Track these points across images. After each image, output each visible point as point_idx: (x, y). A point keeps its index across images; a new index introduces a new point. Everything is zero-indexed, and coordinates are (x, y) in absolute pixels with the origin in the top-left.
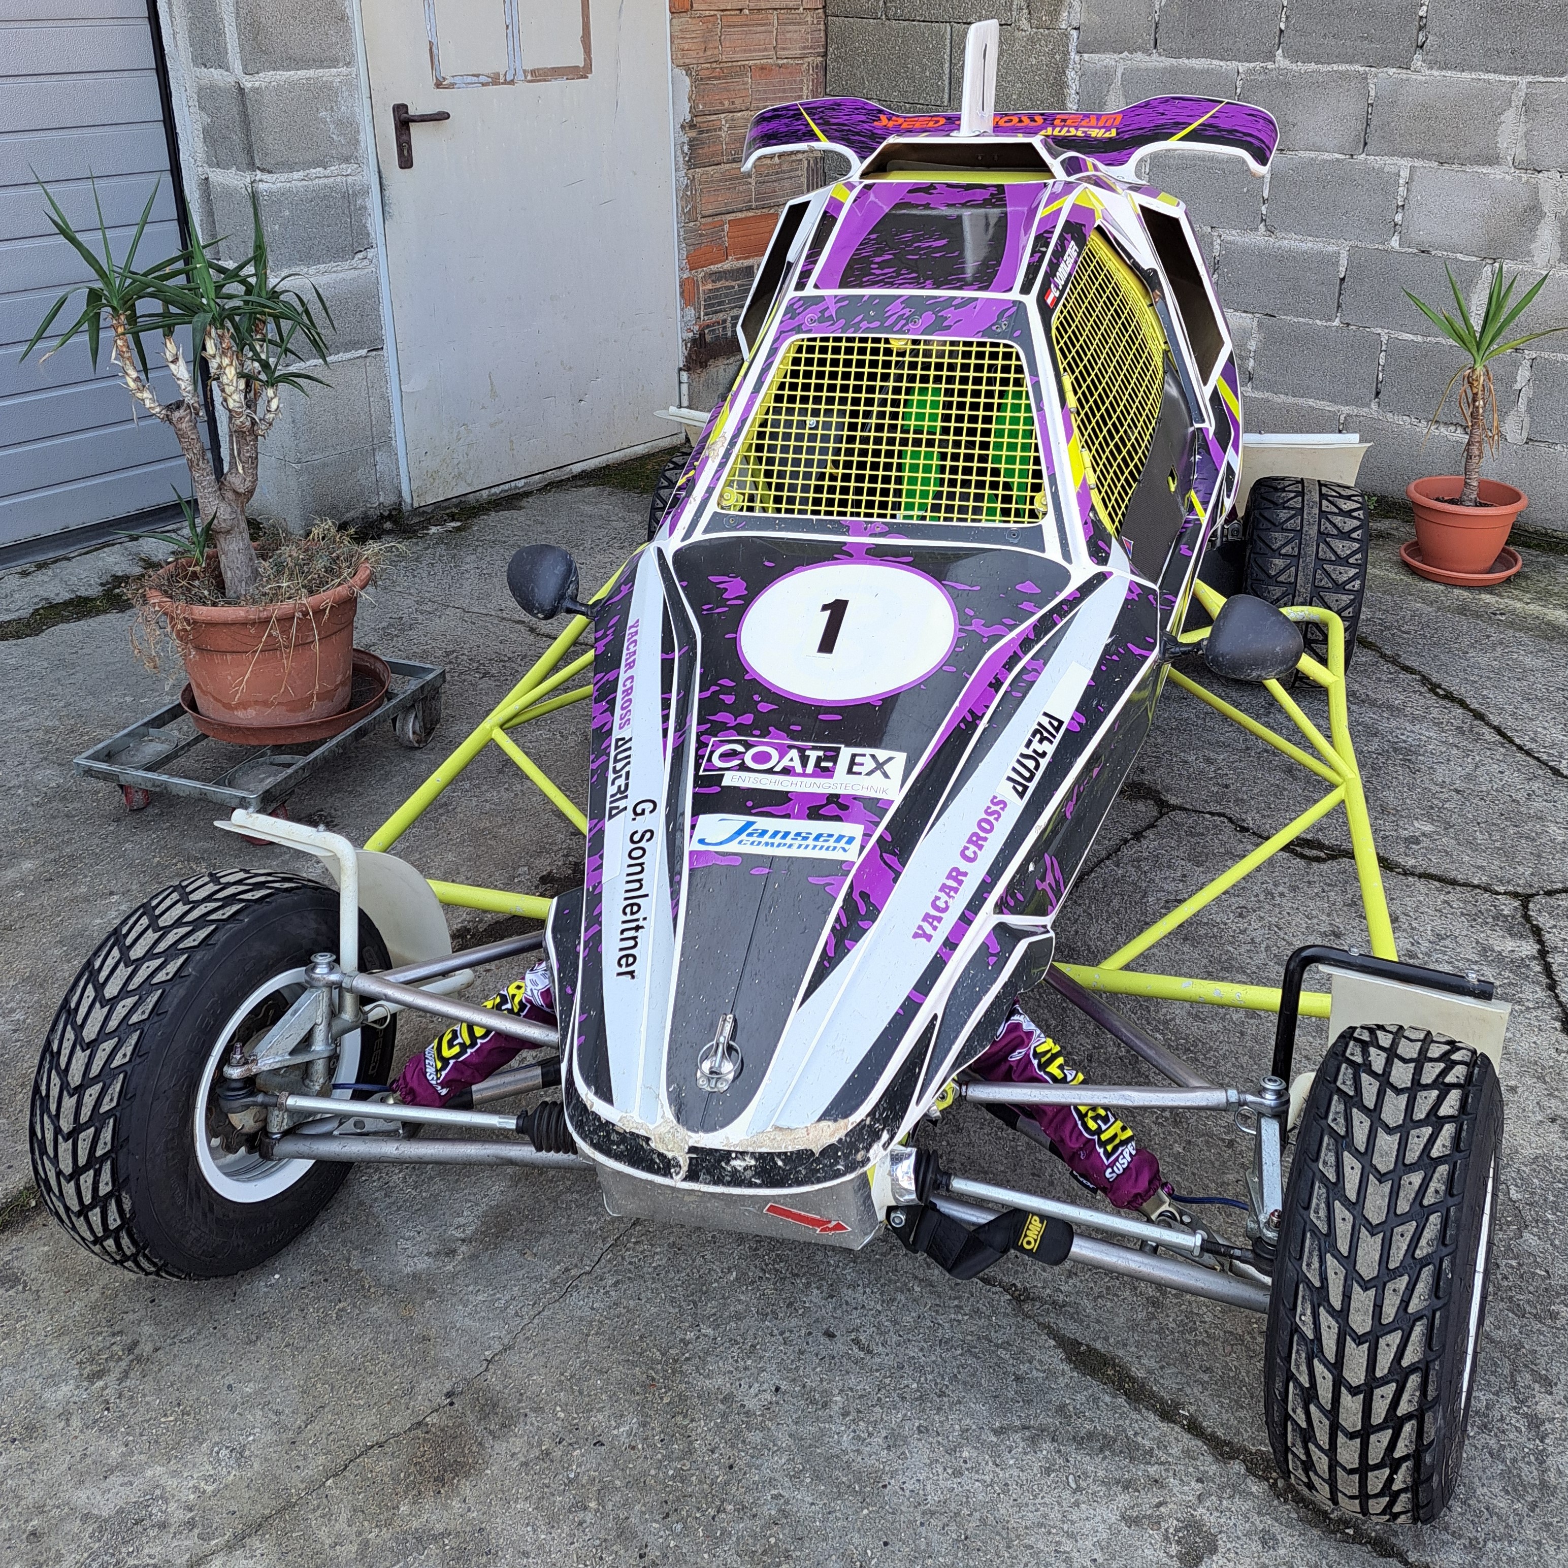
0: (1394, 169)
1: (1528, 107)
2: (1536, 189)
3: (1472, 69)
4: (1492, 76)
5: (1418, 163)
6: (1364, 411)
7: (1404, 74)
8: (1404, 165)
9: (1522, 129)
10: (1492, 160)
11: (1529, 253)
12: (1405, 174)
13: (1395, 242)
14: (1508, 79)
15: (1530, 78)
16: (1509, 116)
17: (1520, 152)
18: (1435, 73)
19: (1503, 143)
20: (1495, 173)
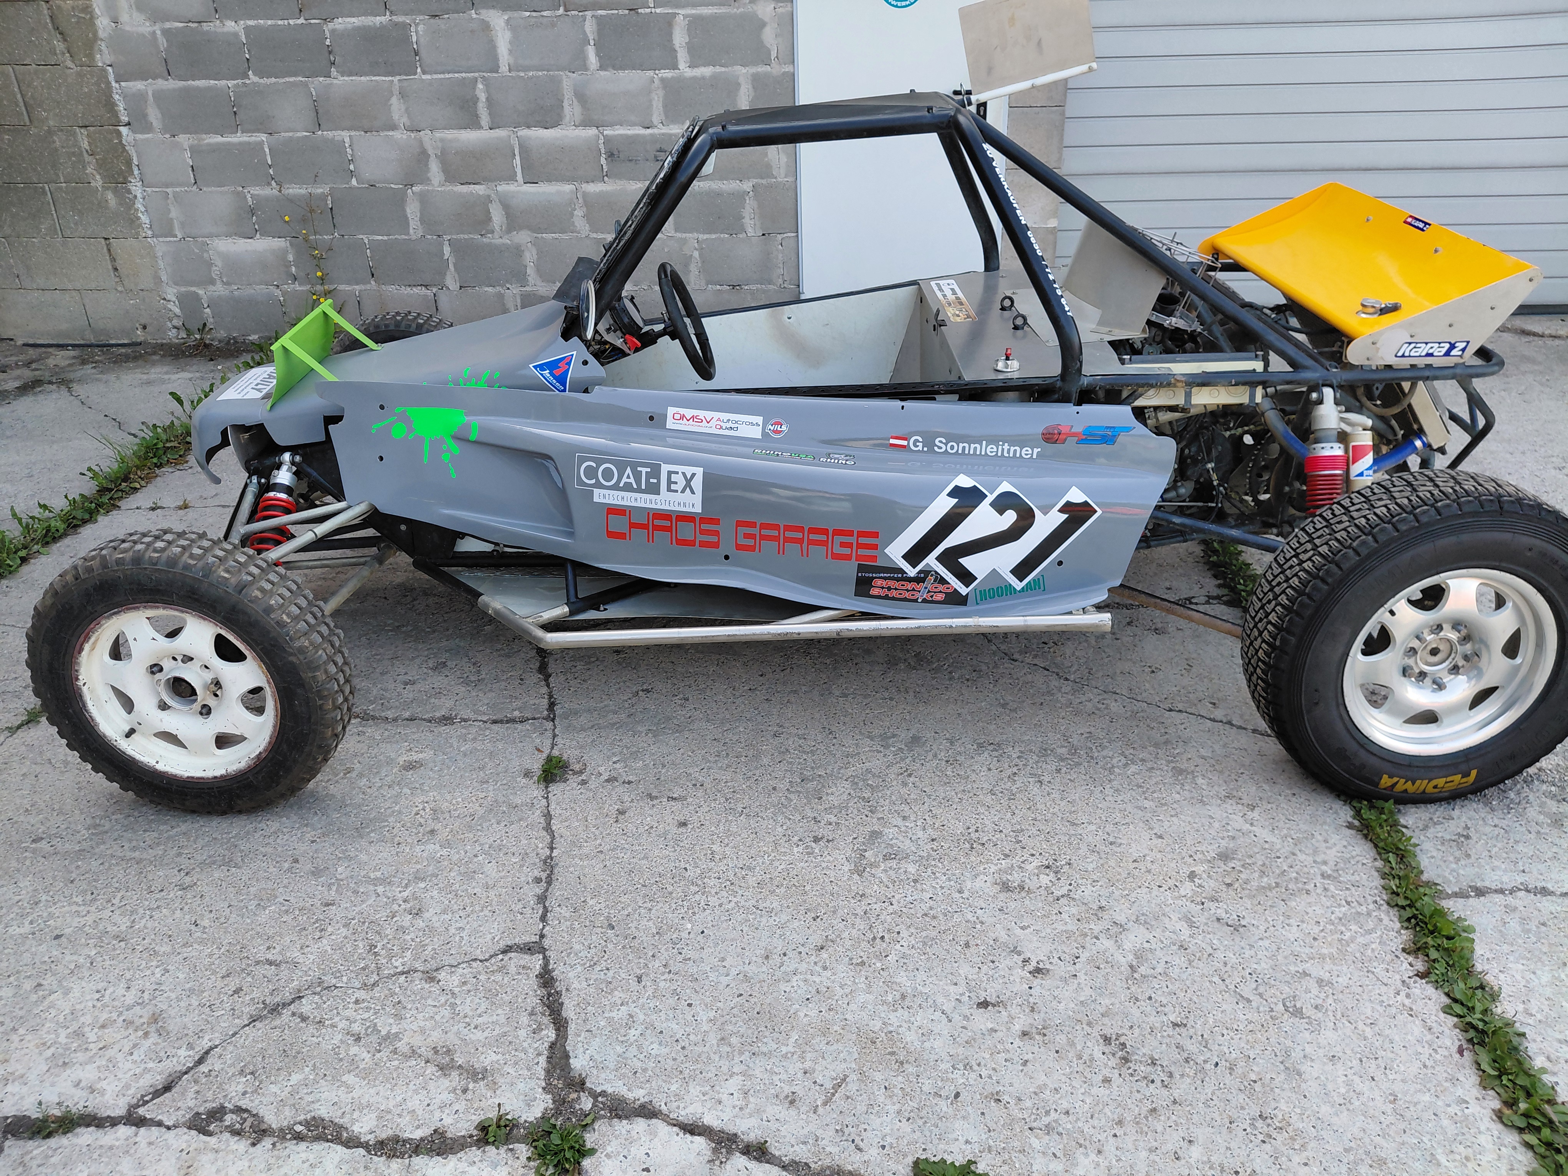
0: (340, 138)
1: (403, 95)
2: (421, 142)
3: (366, 75)
4: (377, 78)
5: (353, 133)
6: (368, 287)
7: (328, 81)
8: (345, 136)
9: (403, 108)
10: (394, 127)
11: (429, 179)
12: (347, 140)
13: (354, 182)
14: (387, 79)
15: (398, 78)
16: (394, 100)
17: (405, 119)
18: (346, 78)
19: (396, 117)
20: (397, 135)
